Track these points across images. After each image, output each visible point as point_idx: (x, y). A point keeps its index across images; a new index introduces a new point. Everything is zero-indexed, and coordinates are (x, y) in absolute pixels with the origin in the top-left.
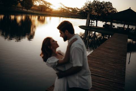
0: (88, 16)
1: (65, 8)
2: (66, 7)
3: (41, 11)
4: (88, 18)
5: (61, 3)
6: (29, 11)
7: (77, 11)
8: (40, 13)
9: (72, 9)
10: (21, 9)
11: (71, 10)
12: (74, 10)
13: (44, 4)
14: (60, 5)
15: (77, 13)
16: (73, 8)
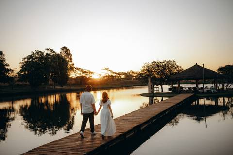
0: (149, 80)
1: (115, 75)
2: (115, 73)
3: (80, 84)
4: (149, 82)
5: (107, 69)
6: (64, 87)
7: (133, 76)
8: (79, 88)
9: (124, 74)
10: (52, 87)
11: (123, 76)
12: (128, 76)
13: (84, 74)
14: (106, 71)
15: (133, 79)
16: (126, 72)
